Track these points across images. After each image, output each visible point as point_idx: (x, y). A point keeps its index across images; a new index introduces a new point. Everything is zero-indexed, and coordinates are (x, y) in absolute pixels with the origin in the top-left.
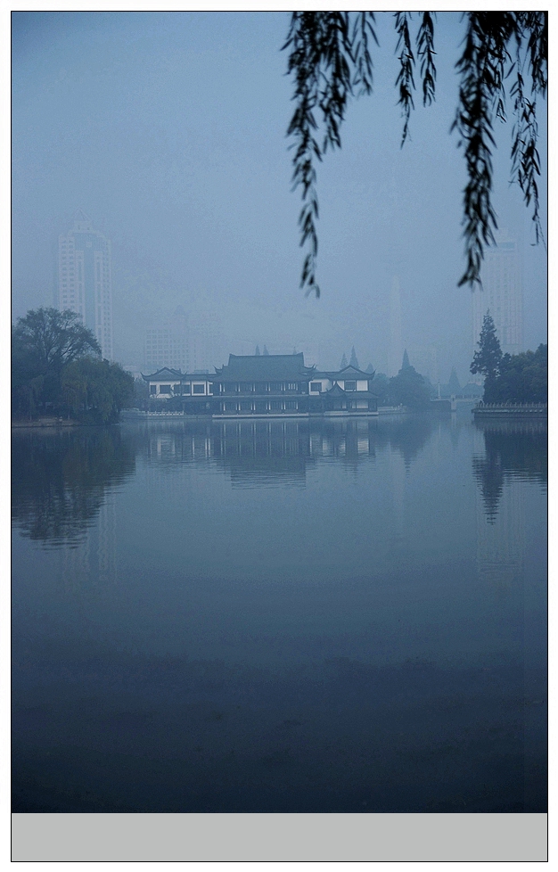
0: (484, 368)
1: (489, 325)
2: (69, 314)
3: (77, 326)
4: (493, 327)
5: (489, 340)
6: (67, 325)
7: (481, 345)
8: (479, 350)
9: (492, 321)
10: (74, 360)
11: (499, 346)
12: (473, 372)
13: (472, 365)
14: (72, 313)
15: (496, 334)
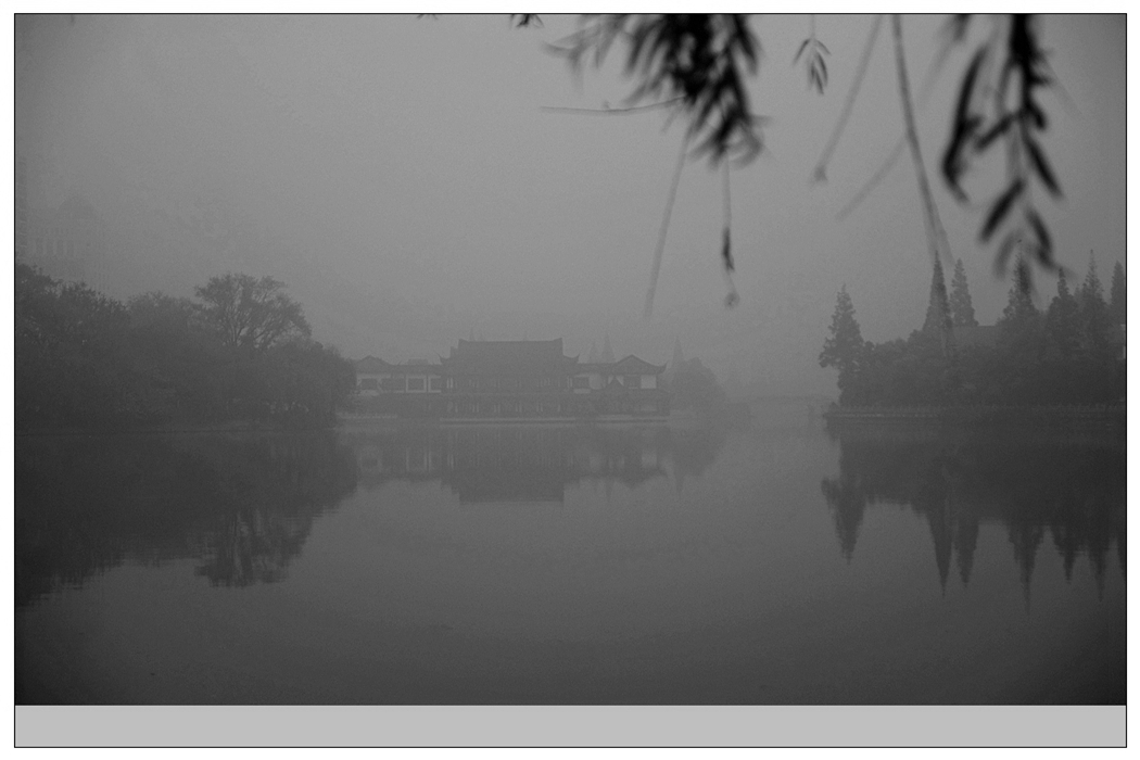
0: (838, 360)
1: (845, 304)
2: (269, 283)
3: (280, 298)
4: (851, 307)
5: (845, 324)
6: (265, 297)
7: (833, 330)
8: (831, 337)
9: (849, 299)
10: (273, 344)
11: (858, 332)
12: (823, 365)
13: (821, 356)
14: (273, 282)
15: (854, 317)
